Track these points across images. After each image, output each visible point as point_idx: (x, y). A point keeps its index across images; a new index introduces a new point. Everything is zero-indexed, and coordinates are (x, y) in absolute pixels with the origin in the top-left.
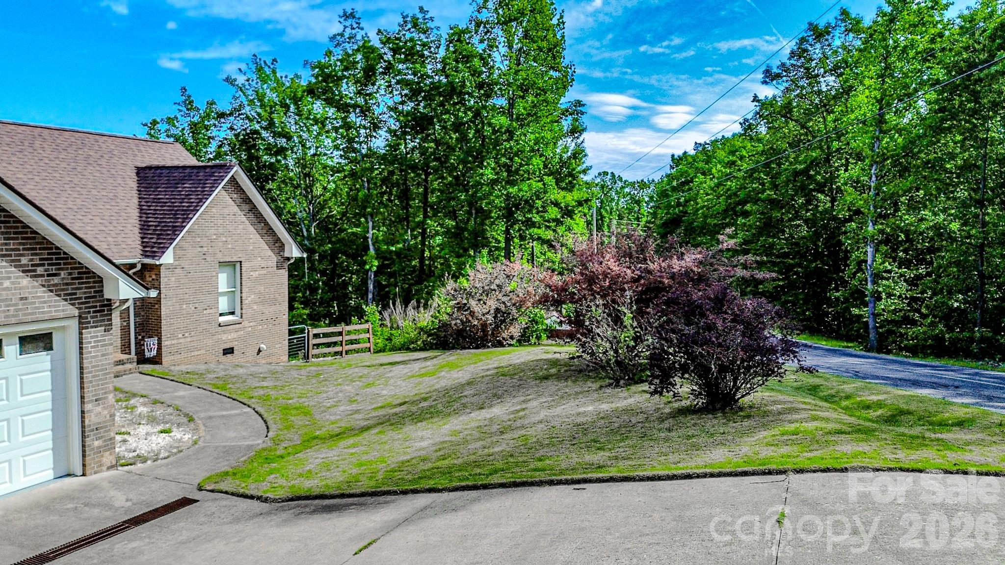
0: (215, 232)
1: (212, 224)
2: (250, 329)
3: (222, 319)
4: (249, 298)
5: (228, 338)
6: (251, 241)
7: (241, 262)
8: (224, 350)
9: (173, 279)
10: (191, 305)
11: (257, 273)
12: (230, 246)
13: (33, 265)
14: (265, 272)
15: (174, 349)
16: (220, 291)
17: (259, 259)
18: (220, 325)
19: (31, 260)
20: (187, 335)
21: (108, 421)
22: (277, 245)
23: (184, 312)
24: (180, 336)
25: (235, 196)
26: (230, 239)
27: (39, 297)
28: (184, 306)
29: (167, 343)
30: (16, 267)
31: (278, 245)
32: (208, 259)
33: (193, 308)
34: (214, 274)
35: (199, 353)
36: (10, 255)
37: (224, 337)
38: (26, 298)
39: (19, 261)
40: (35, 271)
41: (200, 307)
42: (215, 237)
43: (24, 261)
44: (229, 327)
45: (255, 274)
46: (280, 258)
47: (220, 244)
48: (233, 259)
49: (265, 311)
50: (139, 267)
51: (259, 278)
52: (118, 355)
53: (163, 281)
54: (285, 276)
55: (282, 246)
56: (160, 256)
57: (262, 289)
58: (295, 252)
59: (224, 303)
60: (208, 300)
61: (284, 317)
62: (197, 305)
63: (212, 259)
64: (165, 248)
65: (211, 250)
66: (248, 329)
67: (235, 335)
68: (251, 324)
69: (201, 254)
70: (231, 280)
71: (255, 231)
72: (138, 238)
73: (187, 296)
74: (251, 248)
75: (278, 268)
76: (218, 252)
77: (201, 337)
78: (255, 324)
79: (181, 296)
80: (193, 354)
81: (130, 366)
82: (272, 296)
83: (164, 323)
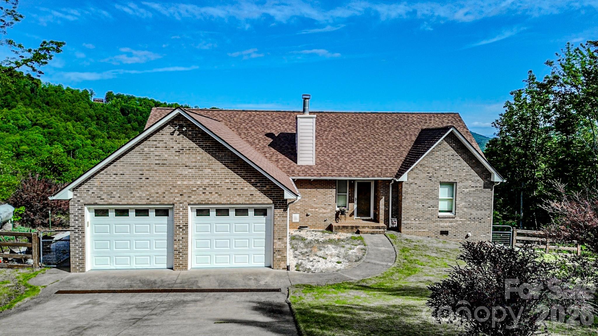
0: (439, 165)
1: (437, 161)
2: (461, 222)
3: (440, 214)
4: (461, 204)
5: (445, 225)
6: (464, 170)
7: (456, 182)
8: (441, 231)
9: (410, 189)
10: (420, 204)
11: (468, 189)
12: (448, 173)
13: (256, 183)
14: (474, 190)
15: (408, 226)
16: (440, 198)
17: (470, 181)
18: (438, 217)
20: (417, 219)
23: (416, 207)
24: (413, 219)
25: (454, 145)
26: (448, 169)
27: (258, 195)
28: (416, 204)
29: (404, 222)
31: (485, 174)
32: (433, 180)
33: (421, 206)
34: (436, 188)
35: (424, 230)
37: (442, 224)
38: (253, 195)
41: (426, 205)
42: (438, 168)
43: (253, 181)
44: (445, 219)
45: (466, 190)
46: (486, 181)
47: (442, 172)
48: (452, 180)
49: (473, 213)
50: (393, 182)
51: (469, 193)
52: (382, 224)
53: (404, 190)
54: (490, 194)
55: (490, 174)
56: (399, 177)
57: (471, 199)
58: (497, 178)
59: (443, 205)
60: (431, 202)
61: (488, 218)
62: (424, 204)
63: (435, 180)
64: (403, 173)
65: (435, 175)
66: (459, 222)
67: (450, 224)
68: (462, 219)
69: (428, 177)
70: (451, 192)
71: (468, 165)
72: (399, 167)
73: (418, 199)
74: (464, 175)
75: (485, 187)
76: (440, 176)
77: (426, 222)
78: (465, 220)
79: (414, 199)
80: (420, 230)
81: (382, 230)
82: (479, 205)
83: (403, 211)
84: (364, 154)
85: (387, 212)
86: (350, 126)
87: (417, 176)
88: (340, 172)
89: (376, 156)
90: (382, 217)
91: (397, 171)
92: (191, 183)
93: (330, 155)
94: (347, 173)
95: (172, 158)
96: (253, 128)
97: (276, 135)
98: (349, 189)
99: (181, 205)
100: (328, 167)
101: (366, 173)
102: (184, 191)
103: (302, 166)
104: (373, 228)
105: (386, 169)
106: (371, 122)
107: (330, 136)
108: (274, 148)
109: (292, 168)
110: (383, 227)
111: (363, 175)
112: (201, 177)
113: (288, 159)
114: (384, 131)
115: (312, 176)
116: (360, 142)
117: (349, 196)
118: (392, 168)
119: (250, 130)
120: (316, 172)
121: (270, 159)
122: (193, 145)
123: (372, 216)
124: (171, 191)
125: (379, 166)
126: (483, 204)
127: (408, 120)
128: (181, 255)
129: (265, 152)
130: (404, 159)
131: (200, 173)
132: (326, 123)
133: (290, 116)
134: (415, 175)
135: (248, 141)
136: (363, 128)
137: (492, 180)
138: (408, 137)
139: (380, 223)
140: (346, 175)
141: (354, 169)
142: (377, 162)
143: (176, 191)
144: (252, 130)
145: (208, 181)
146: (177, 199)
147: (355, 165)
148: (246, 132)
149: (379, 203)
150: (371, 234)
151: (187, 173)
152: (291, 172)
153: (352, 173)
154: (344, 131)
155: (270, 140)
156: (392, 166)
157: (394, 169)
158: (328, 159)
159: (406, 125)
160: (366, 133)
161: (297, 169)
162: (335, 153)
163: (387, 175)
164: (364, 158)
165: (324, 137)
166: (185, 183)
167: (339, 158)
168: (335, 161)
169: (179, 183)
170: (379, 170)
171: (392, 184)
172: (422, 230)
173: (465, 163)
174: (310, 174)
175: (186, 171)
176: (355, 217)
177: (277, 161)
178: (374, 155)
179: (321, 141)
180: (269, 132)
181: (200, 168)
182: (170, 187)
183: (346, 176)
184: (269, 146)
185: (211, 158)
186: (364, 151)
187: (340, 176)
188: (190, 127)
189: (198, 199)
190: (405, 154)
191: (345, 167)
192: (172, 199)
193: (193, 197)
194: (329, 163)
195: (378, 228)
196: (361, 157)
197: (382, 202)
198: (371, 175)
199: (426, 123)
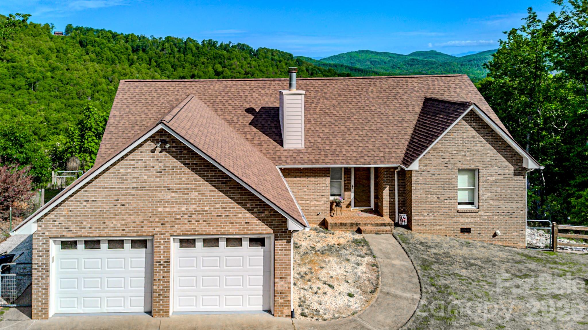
0: (456, 149)
1: (453, 144)
3: (460, 207)
4: (485, 195)
5: (465, 221)
6: (488, 155)
7: (479, 169)
8: (461, 229)
10: (434, 196)
11: (494, 177)
12: (468, 158)
13: (252, 208)
14: (502, 177)
15: (420, 222)
16: (458, 188)
17: (496, 168)
18: (458, 211)
19: (252, 205)
20: (430, 214)
21: (287, 291)
22: (514, 158)
23: (429, 200)
24: (426, 214)
26: (468, 153)
27: (254, 223)
28: (429, 196)
29: (415, 218)
30: (244, 208)
32: (449, 167)
33: (436, 198)
34: (454, 176)
35: (440, 227)
36: (242, 203)
37: (462, 220)
38: (248, 223)
39: (246, 205)
40: (253, 210)
41: (442, 198)
42: (455, 152)
43: (248, 205)
44: (466, 214)
45: (492, 179)
46: (517, 167)
47: (460, 157)
48: (473, 167)
49: (501, 206)
50: (399, 169)
51: (496, 182)
52: (386, 219)
53: (414, 179)
54: (523, 182)
55: (521, 159)
56: (409, 166)
57: (499, 190)
58: (531, 165)
59: (463, 196)
60: (448, 194)
61: (522, 212)
62: (439, 196)
63: (453, 166)
64: (414, 160)
65: (452, 161)
66: (484, 217)
67: (472, 220)
68: (487, 214)
69: (443, 163)
70: (471, 181)
71: (492, 148)
72: (405, 149)
73: (432, 190)
74: (488, 160)
75: (515, 175)
76: (458, 162)
77: (442, 218)
78: (491, 214)
79: (427, 190)
80: (435, 228)
81: (388, 228)
82: (509, 196)
83: (413, 205)
84: (361, 133)
85: (392, 204)
86: (340, 95)
87: (429, 162)
88: (335, 158)
89: (375, 135)
90: (386, 210)
91: (403, 155)
92: (175, 209)
93: (320, 134)
94: (344, 158)
95: (152, 179)
96: (230, 102)
97: (257, 110)
98: (345, 175)
99: (162, 236)
100: (319, 151)
101: (366, 158)
102: (166, 219)
103: (289, 150)
104: (377, 225)
105: (390, 153)
106: (364, 90)
107: (318, 109)
108: (255, 127)
109: (278, 154)
110: (389, 225)
111: (363, 160)
112: (187, 202)
113: (272, 141)
114: (380, 101)
115: (302, 164)
116: (355, 117)
117: (345, 184)
118: (396, 150)
119: (226, 104)
120: (307, 159)
121: (252, 141)
122: (178, 164)
123: (372, 206)
124: (151, 220)
125: (380, 148)
126: (514, 196)
127: (407, 86)
128: (161, 298)
129: (245, 133)
130: (409, 137)
131: (186, 197)
132: (312, 93)
133: (270, 85)
134: (428, 162)
135: (225, 119)
136: (355, 98)
137: (524, 166)
138: (410, 109)
139: (384, 218)
140: (343, 161)
141: (351, 153)
142: (377, 142)
143: (157, 220)
144: (230, 104)
145: (194, 206)
146: (157, 229)
147: (352, 148)
148: (223, 107)
149: (382, 193)
150: (376, 234)
151: (169, 197)
152: (277, 159)
153: (349, 158)
154: (334, 102)
155: (251, 117)
156: (396, 147)
157: (399, 152)
158: (319, 140)
159: (406, 92)
160: (359, 104)
161: (284, 154)
162: (326, 131)
163: (392, 160)
164: (361, 138)
165: (311, 112)
166: (167, 209)
167: (332, 138)
168: (327, 142)
169: (160, 210)
170: (381, 154)
171: (398, 172)
172: (438, 228)
173: (489, 146)
174: (300, 161)
175: (168, 196)
176: (352, 208)
177: (260, 144)
178: (373, 133)
179: (309, 116)
180: (248, 106)
181: (186, 192)
182: (150, 215)
183: (342, 163)
184: (250, 124)
185: (199, 178)
186: (360, 128)
187: (335, 163)
188: (173, 142)
189: (183, 229)
190: (410, 131)
191: (339, 151)
192: (151, 229)
193: (176, 226)
194: (320, 146)
195: (384, 225)
196: (357, 138)
197: (386, 192)
198: (373, 161)
199: (430, 89)
